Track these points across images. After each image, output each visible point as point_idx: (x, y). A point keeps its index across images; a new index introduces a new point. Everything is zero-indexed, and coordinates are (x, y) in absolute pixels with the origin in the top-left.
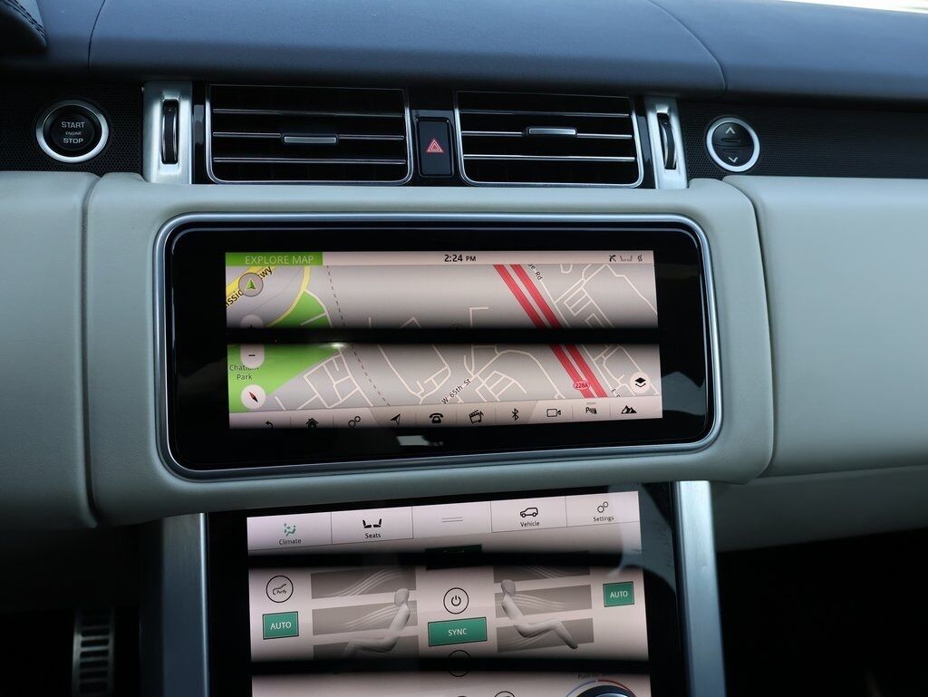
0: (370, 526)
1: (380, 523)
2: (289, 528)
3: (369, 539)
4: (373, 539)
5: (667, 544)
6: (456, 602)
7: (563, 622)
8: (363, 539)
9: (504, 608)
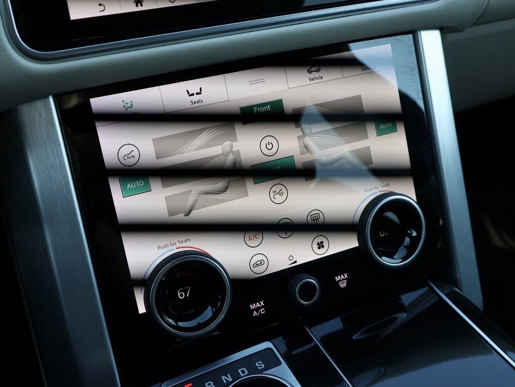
0: (193, 94)
1: (201, 91)
2: (127, 103)
3: (194, 105)
4: (197, 105)
5: (416, 82)
6: (269, 147)
7: (349, 152)
8: (189, 105)
9: (306, 147)
